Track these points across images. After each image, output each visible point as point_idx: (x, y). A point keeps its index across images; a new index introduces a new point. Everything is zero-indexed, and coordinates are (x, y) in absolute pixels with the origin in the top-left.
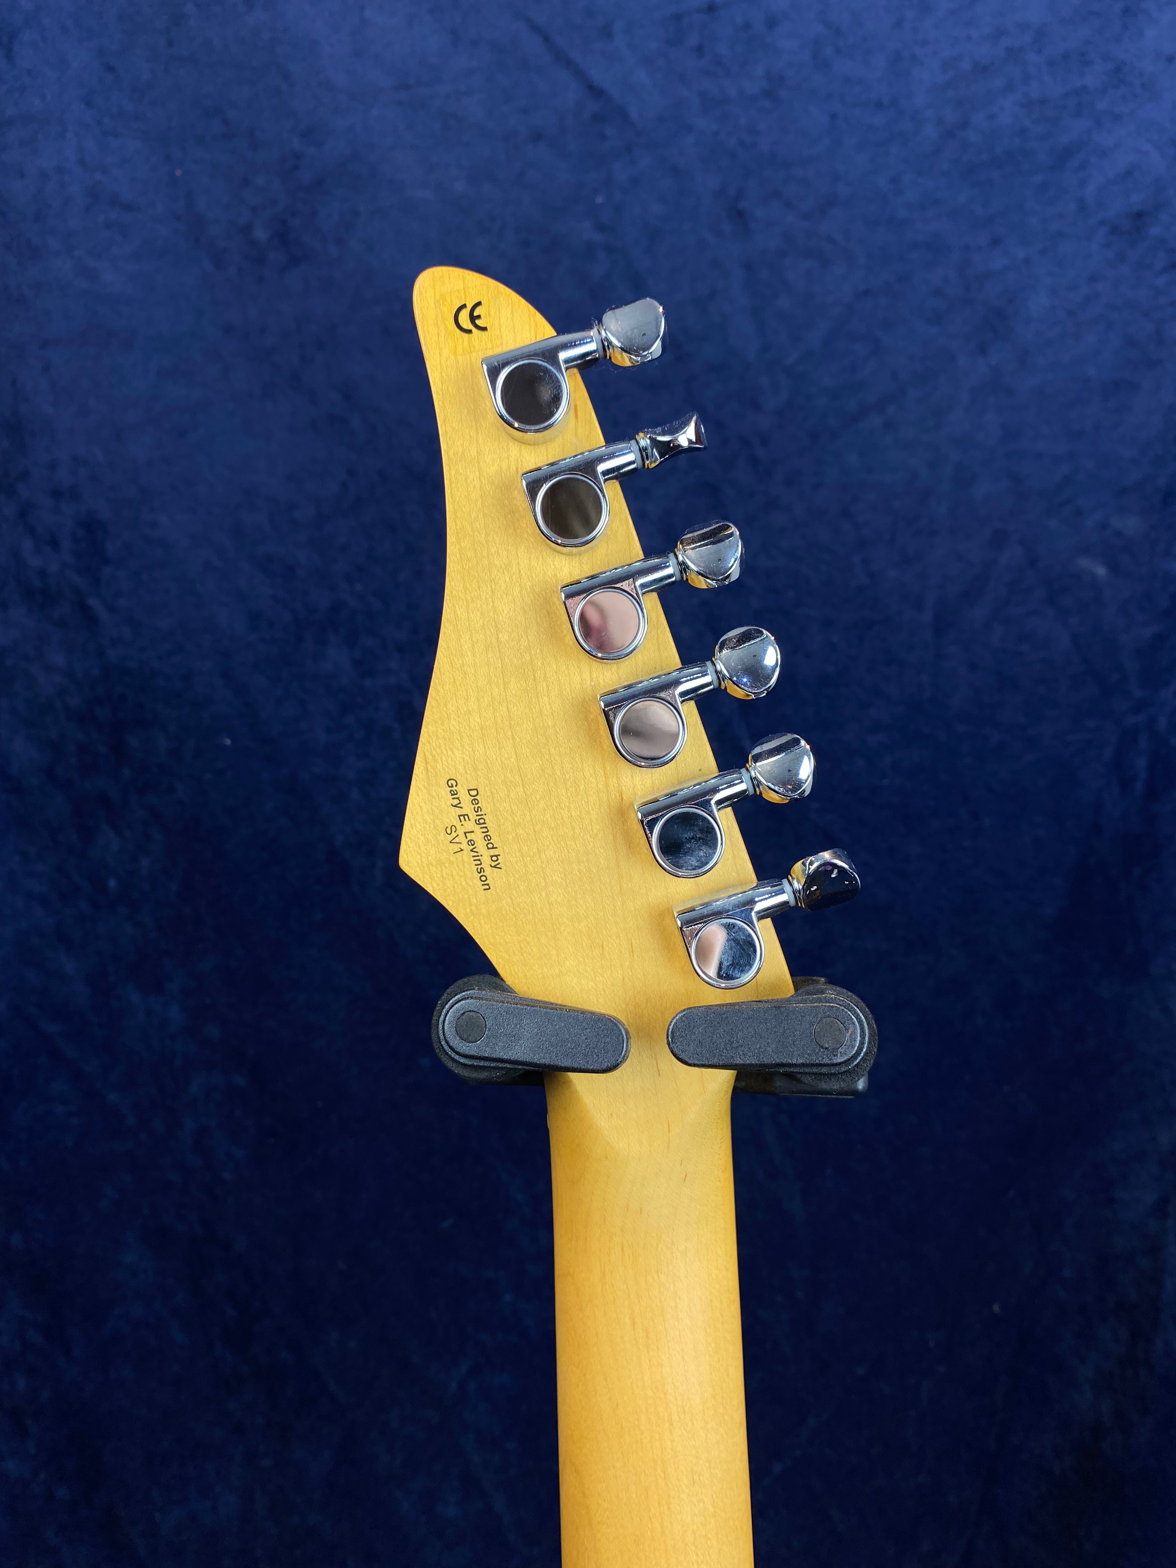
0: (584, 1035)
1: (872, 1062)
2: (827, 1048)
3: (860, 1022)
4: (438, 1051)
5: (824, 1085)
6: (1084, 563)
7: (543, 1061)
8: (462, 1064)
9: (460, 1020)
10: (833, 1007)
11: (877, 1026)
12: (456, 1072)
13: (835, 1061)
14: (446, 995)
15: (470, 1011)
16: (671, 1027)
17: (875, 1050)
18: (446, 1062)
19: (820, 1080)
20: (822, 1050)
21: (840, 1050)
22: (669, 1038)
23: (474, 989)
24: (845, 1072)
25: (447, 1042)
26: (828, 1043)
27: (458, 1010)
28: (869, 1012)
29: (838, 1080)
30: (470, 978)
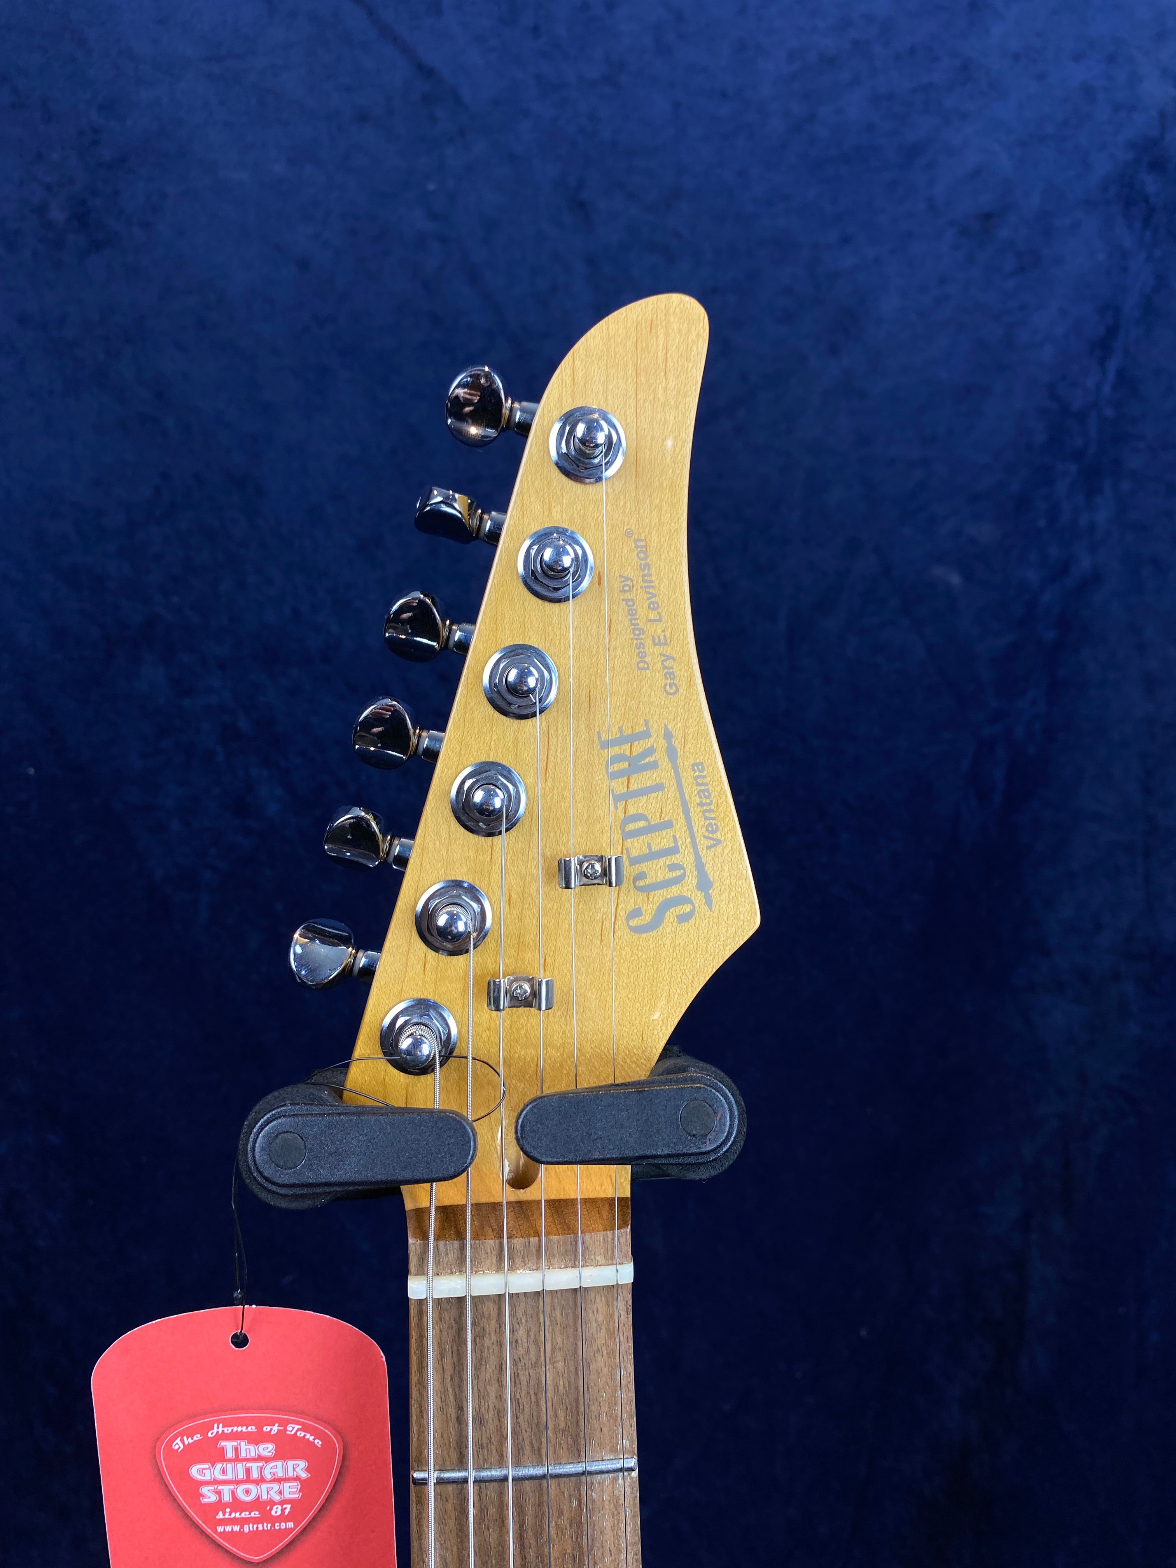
0: (425, 1140)
1: (742, 1143)
2: (694, 1136)
3: (729, 1103)
4: (248, 1181)
5: (692, 1176)
6: (938, 571)
7: (379, 1178)
8: (281, 1195)
9: (274, 1145)
10: (700, 1088)
11: (745, 1103)
12: (272, 1203)
13: (703, 1150)
14: (254, 1114)
15: (285, 1132)
16: (520, 1121)
17: (745, 1130)
18: (259, 1193)
19: (688, 1169)
20: (689, 1137)
21: (709, 1137)
22: (519, 1133)
23: (285, 1105)
24: (714, 1160)
25: (261, 1173)
26: (696, 1129)
27: (268, 1134)
28: (735, 1088)
29: (707, 1168)
30: (282, 1091)
